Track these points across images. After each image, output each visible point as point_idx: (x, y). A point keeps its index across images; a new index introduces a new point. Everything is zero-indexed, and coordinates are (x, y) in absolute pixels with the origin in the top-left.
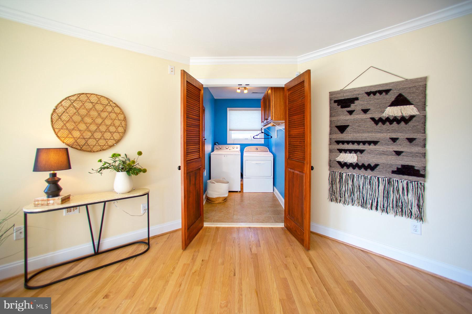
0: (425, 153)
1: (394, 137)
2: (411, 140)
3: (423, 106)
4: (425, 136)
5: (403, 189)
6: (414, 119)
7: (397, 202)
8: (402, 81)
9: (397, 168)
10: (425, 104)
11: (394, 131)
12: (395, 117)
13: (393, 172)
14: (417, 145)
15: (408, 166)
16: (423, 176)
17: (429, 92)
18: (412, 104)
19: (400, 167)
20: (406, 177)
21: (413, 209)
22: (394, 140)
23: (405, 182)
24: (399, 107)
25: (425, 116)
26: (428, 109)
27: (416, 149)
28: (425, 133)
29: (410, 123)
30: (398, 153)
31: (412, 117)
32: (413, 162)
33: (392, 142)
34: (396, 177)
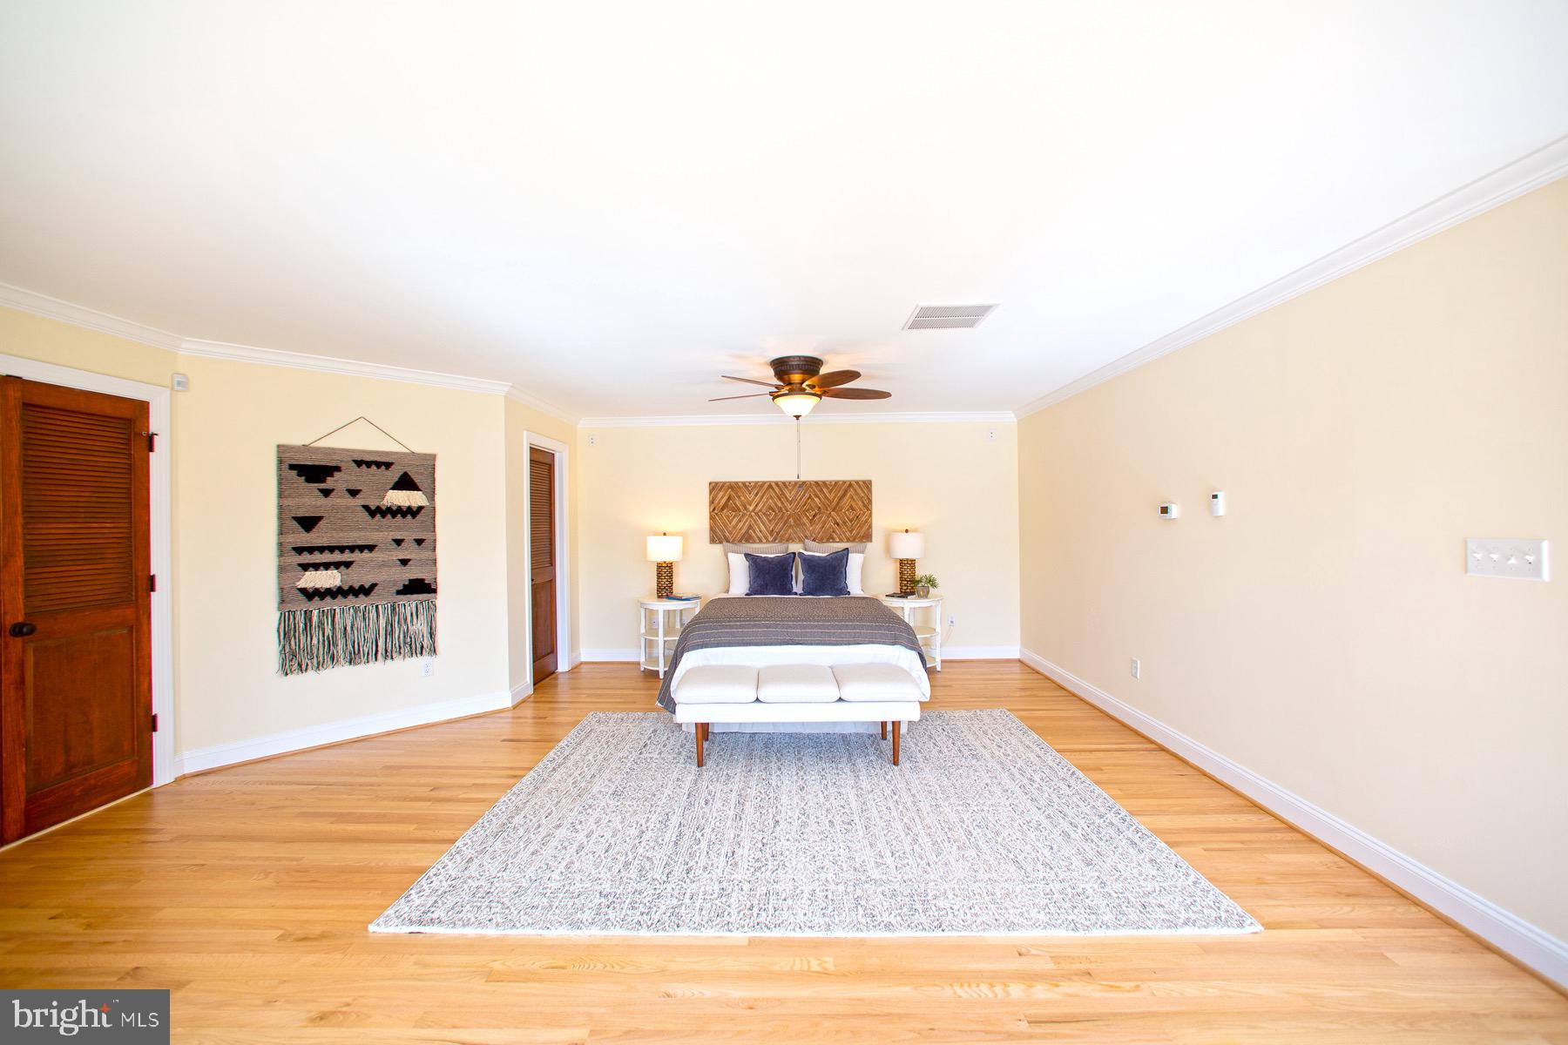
0: (436, 560)
1: (399, 538)
2: (419, 542)
3: (431, 495)
4: (435, 536)
5: (412, 614)
6: (423, 511)
7: (405, 637)
8: (404, 454)
9: (404, 585)
10: (434, 492)
11: (399, 529)
12: (400, 507)
13: (399, 592)
14: (426, 549)
15: (417, 579)
16: (435, 591)
17: (437, 475)
18: (420, 490)
19: (407, 583)
20: (415, 596)
21: (425, 640)
22: (399, 542)
23: (414, 604)
24: (404, 491)
25: (434, 508)
26: (437, 498)
27: (425, 554)
28: (434, 531)
29: (419, 517)
30: (404, 562)
31: (420, 508)
32: (423, 573)
33: (396, 546)
34: (403, 599)
